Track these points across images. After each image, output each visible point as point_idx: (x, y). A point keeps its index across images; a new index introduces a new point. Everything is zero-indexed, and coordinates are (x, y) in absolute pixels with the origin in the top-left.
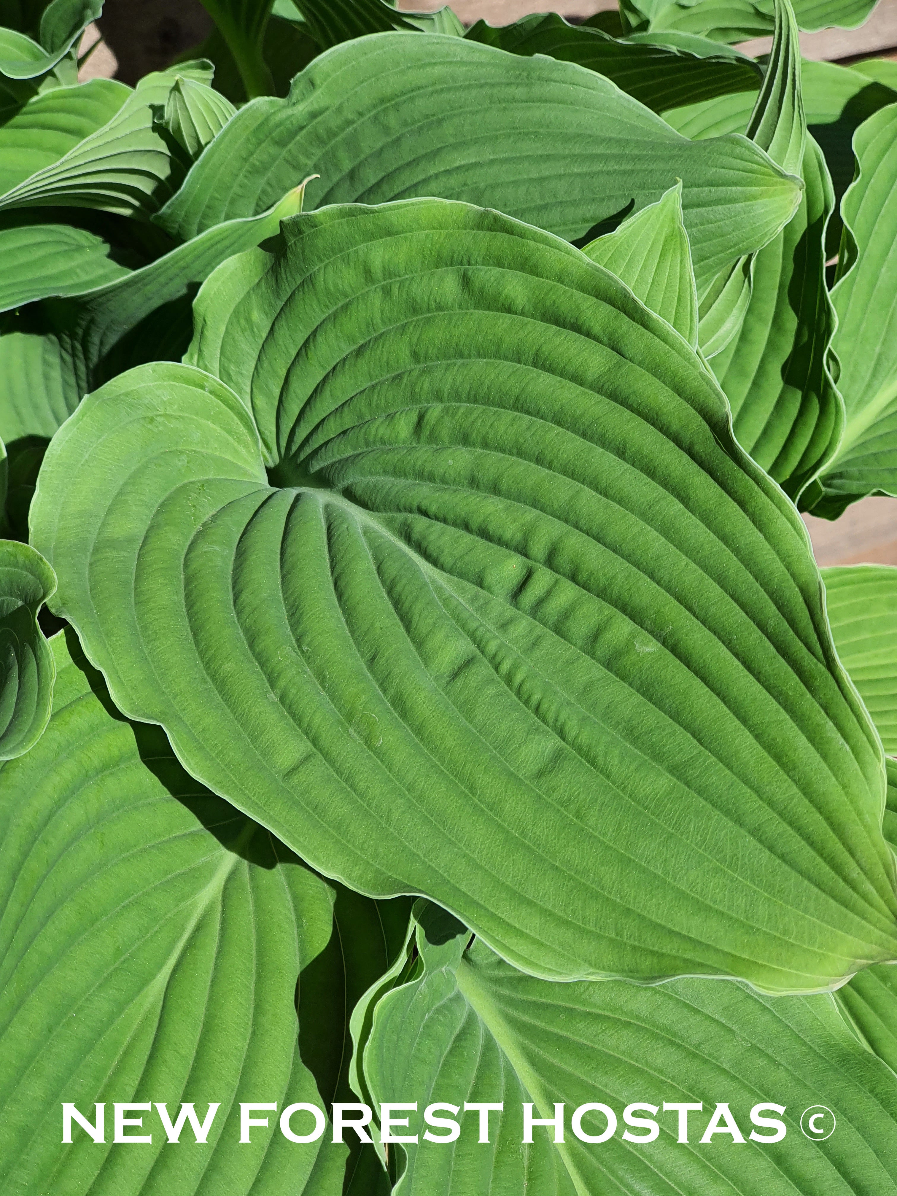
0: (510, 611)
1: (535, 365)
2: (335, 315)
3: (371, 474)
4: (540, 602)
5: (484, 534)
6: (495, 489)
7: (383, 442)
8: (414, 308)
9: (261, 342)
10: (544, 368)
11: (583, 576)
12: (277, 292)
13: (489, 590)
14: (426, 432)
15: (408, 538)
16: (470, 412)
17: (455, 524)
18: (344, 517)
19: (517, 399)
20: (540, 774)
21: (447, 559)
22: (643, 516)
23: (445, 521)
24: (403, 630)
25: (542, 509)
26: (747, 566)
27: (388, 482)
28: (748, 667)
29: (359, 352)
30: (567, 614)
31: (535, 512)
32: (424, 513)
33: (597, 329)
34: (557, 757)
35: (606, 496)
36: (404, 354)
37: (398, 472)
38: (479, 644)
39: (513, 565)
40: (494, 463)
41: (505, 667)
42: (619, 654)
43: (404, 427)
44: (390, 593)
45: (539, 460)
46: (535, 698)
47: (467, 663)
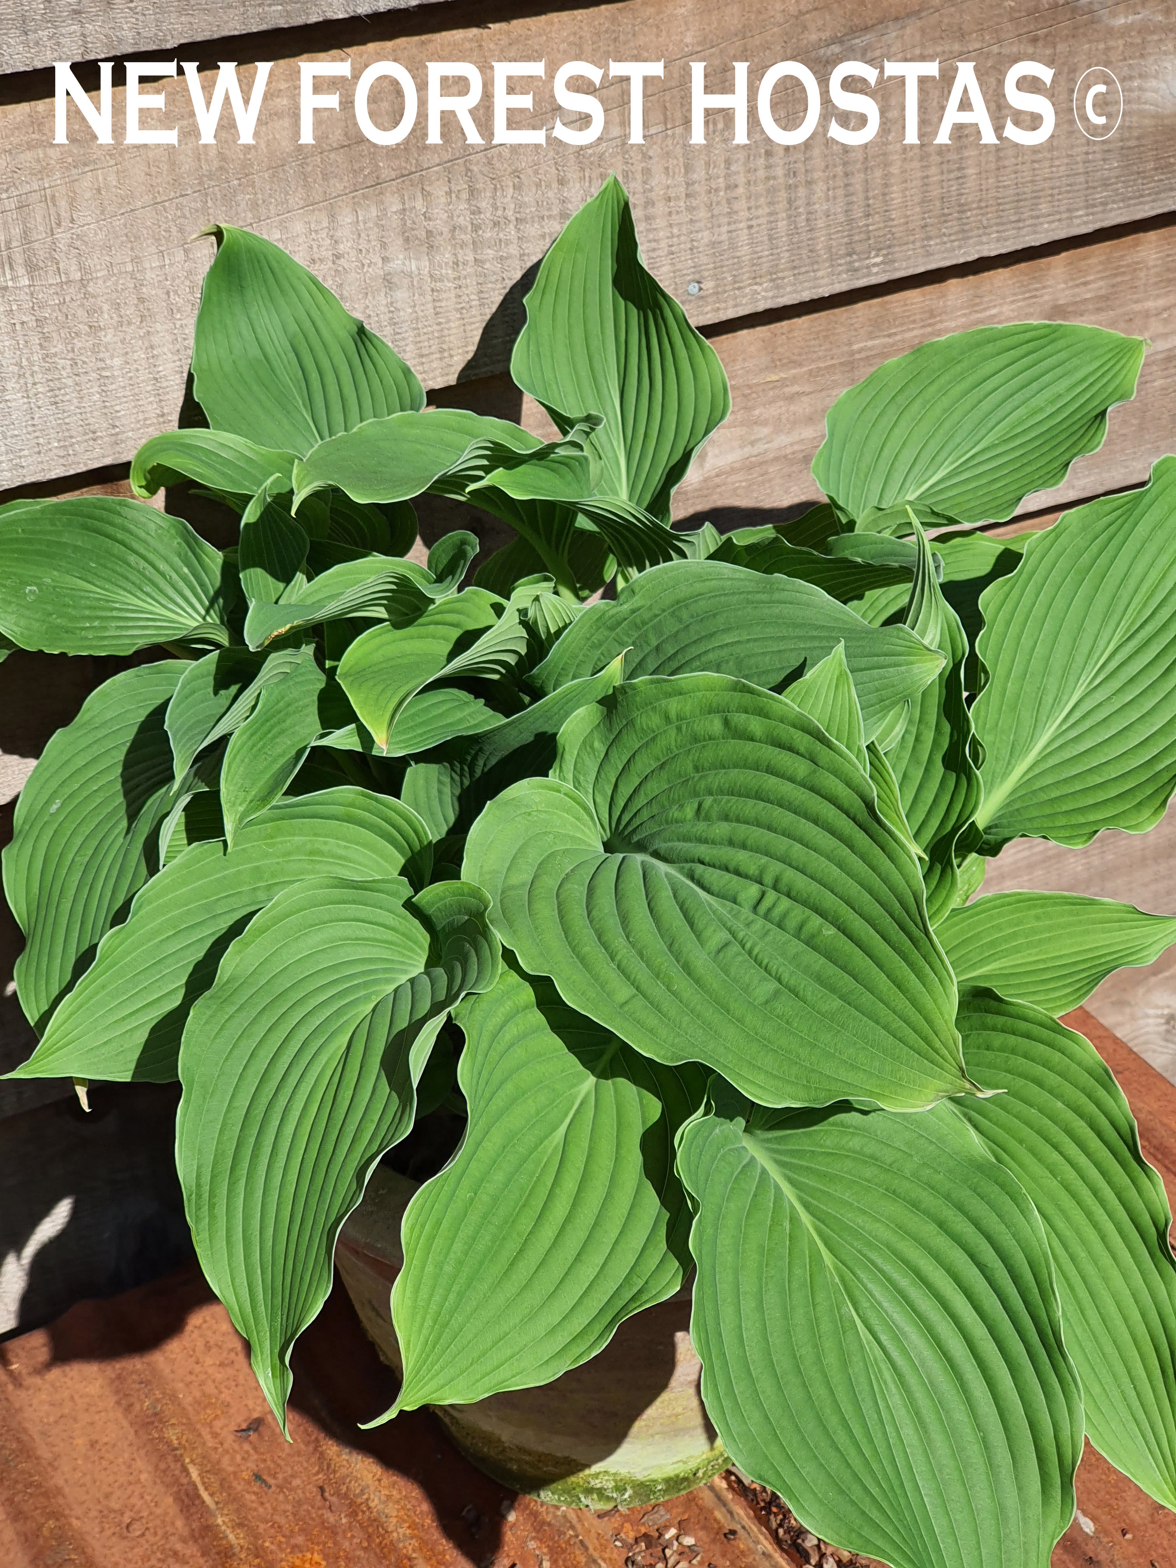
0: (752, 916)
1: (767, 772)
2: (647, 743)
3: (670, 840)
4: (769, 910)
5: (737, 873)
6: (744, 846)
7: (677, 822)
8: (695, 739)
9: (599, 762)
10: (772, 773)
11: (793, 894)
12: (609, 730)
13: (740, 905)
14: (703, 814)
15: (692, 878)
16: (728, 801)
17: (720, 868)
18: (653, 867)
19: (757, 792)
20: (767, 1002)
21: (715, 888)
22: (828, 858)
23: (714, 866)
24: (689, 929)
25: (770, 857)
26: (884, 882)
27: (680, 845)
28: (883, 937)
29: (662, 766)
30: (784, 916)
31: (766, 858)
32: (702, 862)
33: (802, 750)
34: (777, 993)
35: (807, 847)
36: (690, 767)
37: (686, 839)
38: (733, 934)
39: (754, 890)
40: (743, 831)
41: (748, 946)
42: (813, 936)
43: (689, 811)
44: (681, 908)
45: (770, 828)
46: (765, 962)
47: (726, 945)
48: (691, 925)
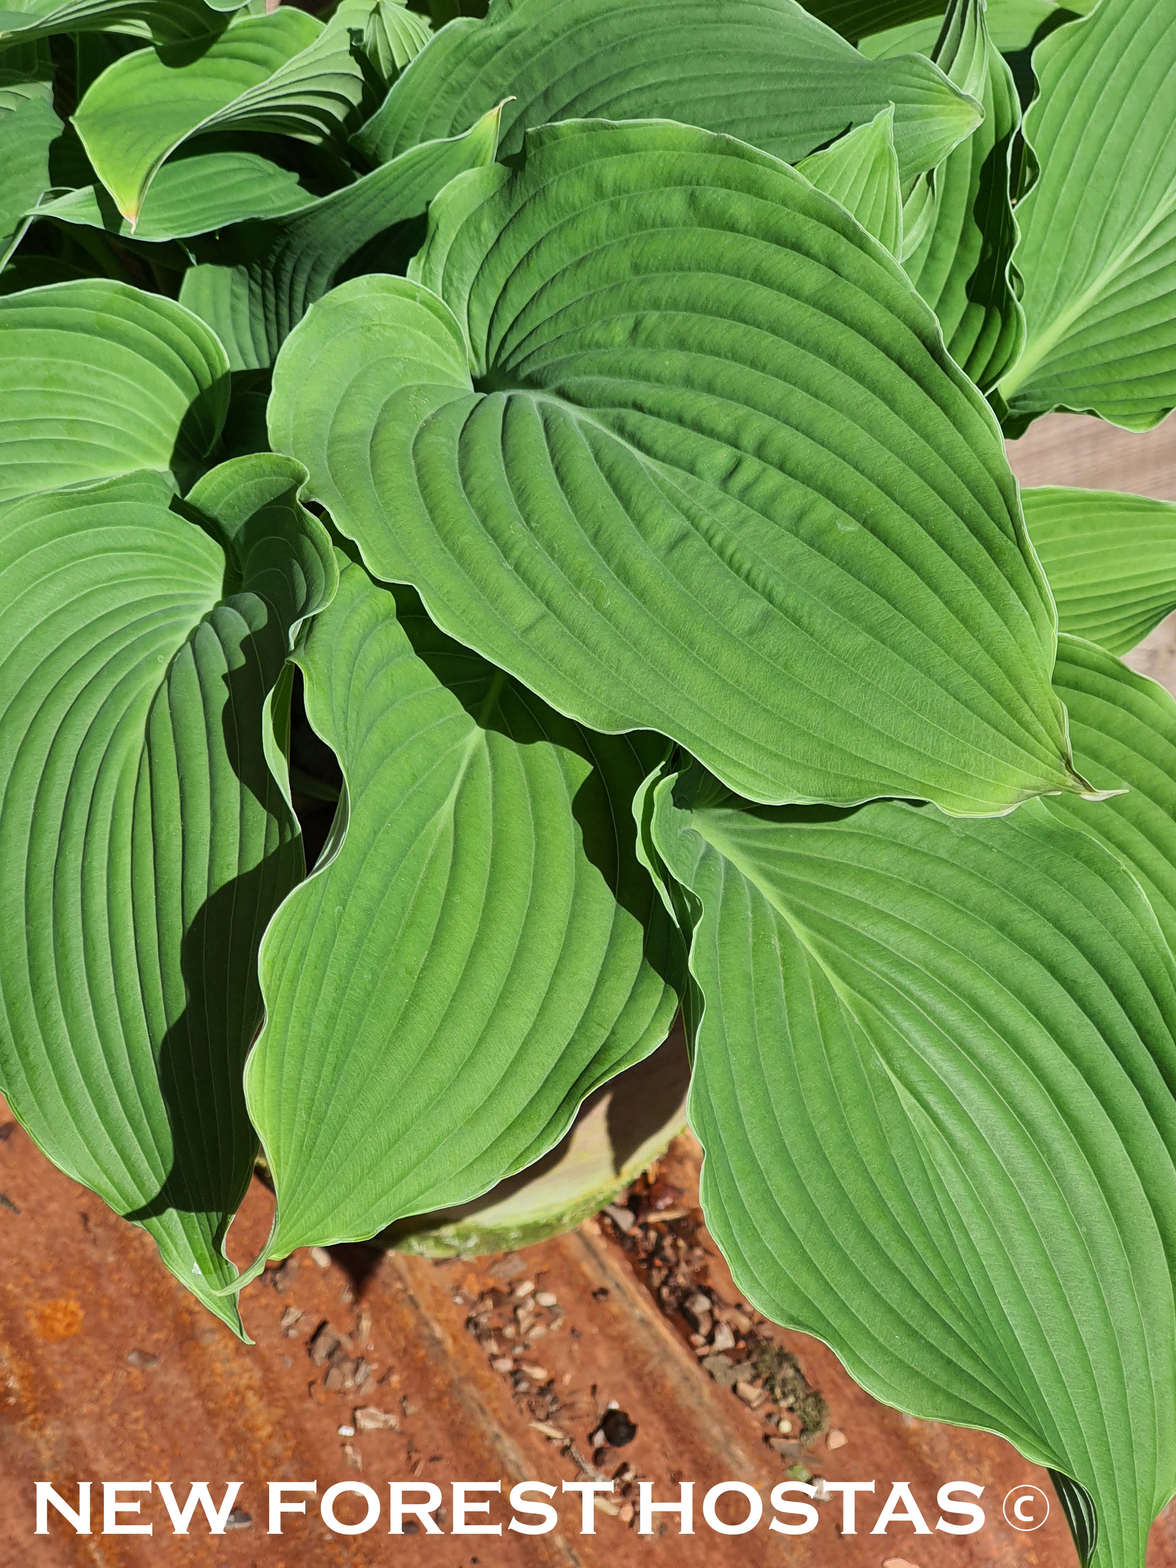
0: (719, 495)
1: (753, 279)
2: (561, 228)
3: (586, 373)
4: (748, 488)
5: (698, 427)
6: (709, 389)
7: (598, 345)
8: (640, 223)
9: (486, 252)
10: (763, 282)
11: (789, 466)
12: (509, 204)
13: (700, 476)
14: (642, 336)
15: (622, 431)
16: (686, 320)
17: (668, 418)
18: (559, 412)
19: (735, 309)
20: (751, 632)
21: (660, 449)
22: (851, 415)
23: (659, 415)
24: (623, 510)
25: (754, 407)
26: (946, 460)
27: (603, 381)
28: (942, 544)
29: (580, 263)
30: (773, 498)
31: (747, 410)
32: (638, 408)
33: (816, 249)
34: (766, 617)
35: (816, 396)
36: (625, 264)
37: (613, 371)
38: (693, 521)
39: (723, 455)
40: (707, 366)
41: (717, 540)
42: (821, 532)
43: (620, 332)
44: (608, 477)
45: (753, 364)
46: (746, 567)
47: (684, 537)
48: (627, 505)
